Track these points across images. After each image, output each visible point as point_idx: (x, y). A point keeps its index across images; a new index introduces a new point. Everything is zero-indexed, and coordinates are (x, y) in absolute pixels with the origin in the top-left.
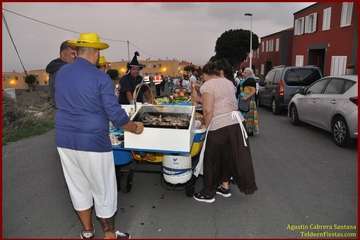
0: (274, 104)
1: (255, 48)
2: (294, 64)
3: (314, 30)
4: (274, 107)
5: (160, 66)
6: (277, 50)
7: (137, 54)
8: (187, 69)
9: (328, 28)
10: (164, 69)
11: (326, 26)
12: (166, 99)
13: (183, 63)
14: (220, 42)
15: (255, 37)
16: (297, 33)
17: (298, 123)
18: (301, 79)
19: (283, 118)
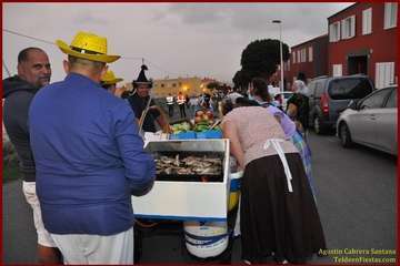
0: (316, 122)
1: (285, 59)
2: (331, 75)
3: (353, 34)
4: (317, 126)
5: (180, 84)
6: (311, 59)
7: (144, 68)
8: (209, 87)
9: (370, 32)
10: (185, 88)
11: (367, 29)
12: (185, 126)
13: (206, 80)
14: (245, 54)
15: (285, 47)
16: (333, 39)
17: (351, 145)
18: (347, 91)
19: (330, 139)
